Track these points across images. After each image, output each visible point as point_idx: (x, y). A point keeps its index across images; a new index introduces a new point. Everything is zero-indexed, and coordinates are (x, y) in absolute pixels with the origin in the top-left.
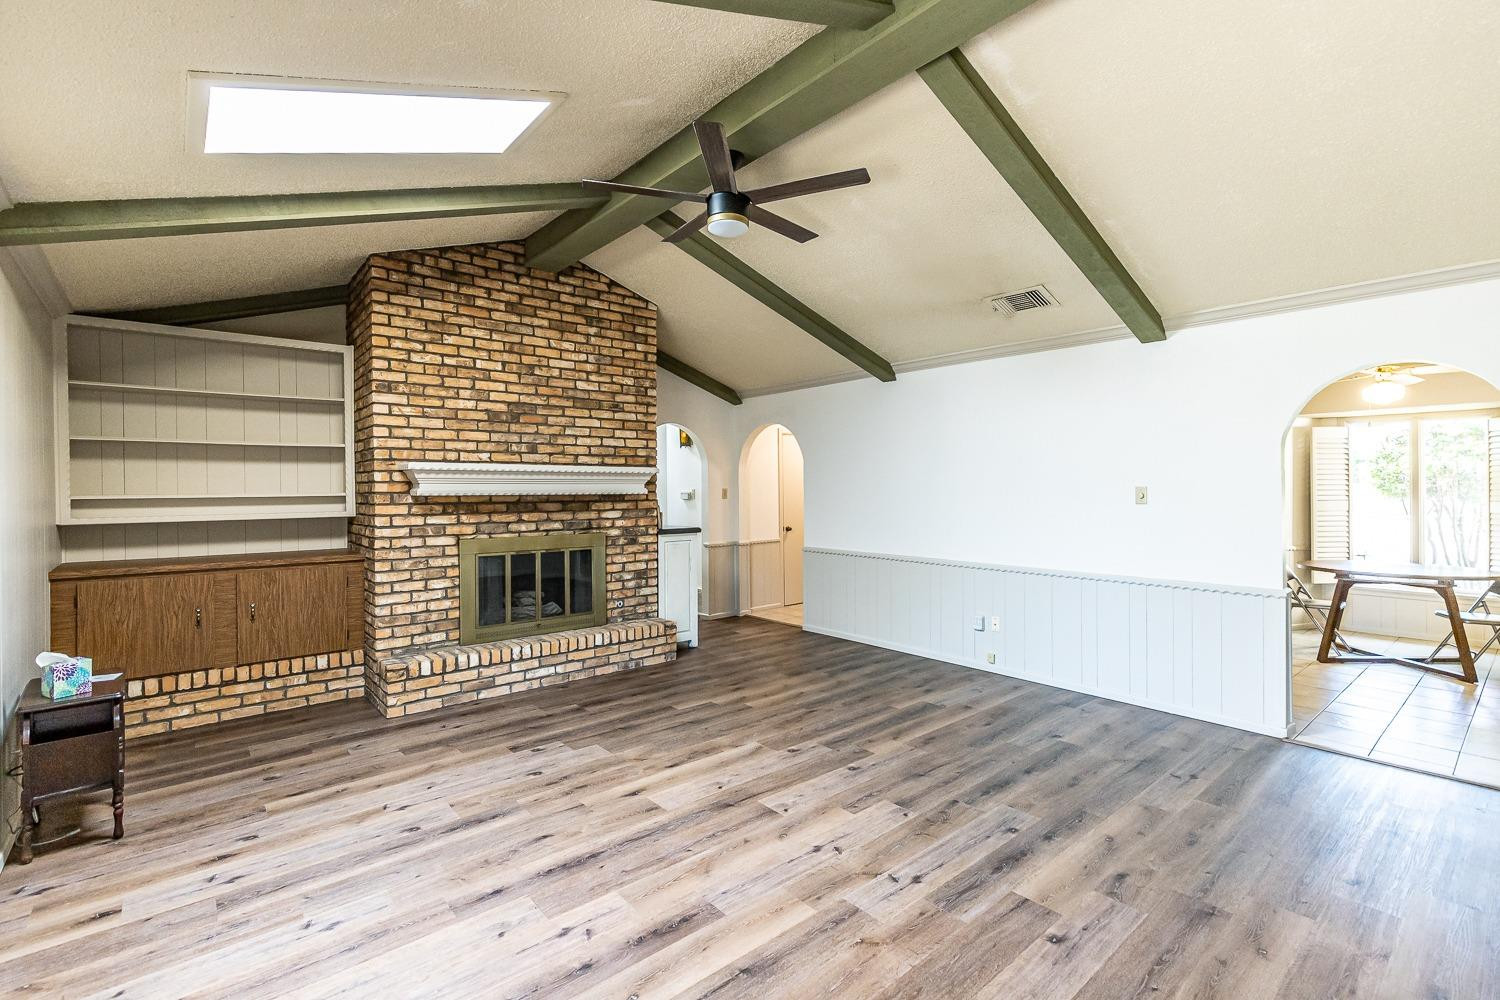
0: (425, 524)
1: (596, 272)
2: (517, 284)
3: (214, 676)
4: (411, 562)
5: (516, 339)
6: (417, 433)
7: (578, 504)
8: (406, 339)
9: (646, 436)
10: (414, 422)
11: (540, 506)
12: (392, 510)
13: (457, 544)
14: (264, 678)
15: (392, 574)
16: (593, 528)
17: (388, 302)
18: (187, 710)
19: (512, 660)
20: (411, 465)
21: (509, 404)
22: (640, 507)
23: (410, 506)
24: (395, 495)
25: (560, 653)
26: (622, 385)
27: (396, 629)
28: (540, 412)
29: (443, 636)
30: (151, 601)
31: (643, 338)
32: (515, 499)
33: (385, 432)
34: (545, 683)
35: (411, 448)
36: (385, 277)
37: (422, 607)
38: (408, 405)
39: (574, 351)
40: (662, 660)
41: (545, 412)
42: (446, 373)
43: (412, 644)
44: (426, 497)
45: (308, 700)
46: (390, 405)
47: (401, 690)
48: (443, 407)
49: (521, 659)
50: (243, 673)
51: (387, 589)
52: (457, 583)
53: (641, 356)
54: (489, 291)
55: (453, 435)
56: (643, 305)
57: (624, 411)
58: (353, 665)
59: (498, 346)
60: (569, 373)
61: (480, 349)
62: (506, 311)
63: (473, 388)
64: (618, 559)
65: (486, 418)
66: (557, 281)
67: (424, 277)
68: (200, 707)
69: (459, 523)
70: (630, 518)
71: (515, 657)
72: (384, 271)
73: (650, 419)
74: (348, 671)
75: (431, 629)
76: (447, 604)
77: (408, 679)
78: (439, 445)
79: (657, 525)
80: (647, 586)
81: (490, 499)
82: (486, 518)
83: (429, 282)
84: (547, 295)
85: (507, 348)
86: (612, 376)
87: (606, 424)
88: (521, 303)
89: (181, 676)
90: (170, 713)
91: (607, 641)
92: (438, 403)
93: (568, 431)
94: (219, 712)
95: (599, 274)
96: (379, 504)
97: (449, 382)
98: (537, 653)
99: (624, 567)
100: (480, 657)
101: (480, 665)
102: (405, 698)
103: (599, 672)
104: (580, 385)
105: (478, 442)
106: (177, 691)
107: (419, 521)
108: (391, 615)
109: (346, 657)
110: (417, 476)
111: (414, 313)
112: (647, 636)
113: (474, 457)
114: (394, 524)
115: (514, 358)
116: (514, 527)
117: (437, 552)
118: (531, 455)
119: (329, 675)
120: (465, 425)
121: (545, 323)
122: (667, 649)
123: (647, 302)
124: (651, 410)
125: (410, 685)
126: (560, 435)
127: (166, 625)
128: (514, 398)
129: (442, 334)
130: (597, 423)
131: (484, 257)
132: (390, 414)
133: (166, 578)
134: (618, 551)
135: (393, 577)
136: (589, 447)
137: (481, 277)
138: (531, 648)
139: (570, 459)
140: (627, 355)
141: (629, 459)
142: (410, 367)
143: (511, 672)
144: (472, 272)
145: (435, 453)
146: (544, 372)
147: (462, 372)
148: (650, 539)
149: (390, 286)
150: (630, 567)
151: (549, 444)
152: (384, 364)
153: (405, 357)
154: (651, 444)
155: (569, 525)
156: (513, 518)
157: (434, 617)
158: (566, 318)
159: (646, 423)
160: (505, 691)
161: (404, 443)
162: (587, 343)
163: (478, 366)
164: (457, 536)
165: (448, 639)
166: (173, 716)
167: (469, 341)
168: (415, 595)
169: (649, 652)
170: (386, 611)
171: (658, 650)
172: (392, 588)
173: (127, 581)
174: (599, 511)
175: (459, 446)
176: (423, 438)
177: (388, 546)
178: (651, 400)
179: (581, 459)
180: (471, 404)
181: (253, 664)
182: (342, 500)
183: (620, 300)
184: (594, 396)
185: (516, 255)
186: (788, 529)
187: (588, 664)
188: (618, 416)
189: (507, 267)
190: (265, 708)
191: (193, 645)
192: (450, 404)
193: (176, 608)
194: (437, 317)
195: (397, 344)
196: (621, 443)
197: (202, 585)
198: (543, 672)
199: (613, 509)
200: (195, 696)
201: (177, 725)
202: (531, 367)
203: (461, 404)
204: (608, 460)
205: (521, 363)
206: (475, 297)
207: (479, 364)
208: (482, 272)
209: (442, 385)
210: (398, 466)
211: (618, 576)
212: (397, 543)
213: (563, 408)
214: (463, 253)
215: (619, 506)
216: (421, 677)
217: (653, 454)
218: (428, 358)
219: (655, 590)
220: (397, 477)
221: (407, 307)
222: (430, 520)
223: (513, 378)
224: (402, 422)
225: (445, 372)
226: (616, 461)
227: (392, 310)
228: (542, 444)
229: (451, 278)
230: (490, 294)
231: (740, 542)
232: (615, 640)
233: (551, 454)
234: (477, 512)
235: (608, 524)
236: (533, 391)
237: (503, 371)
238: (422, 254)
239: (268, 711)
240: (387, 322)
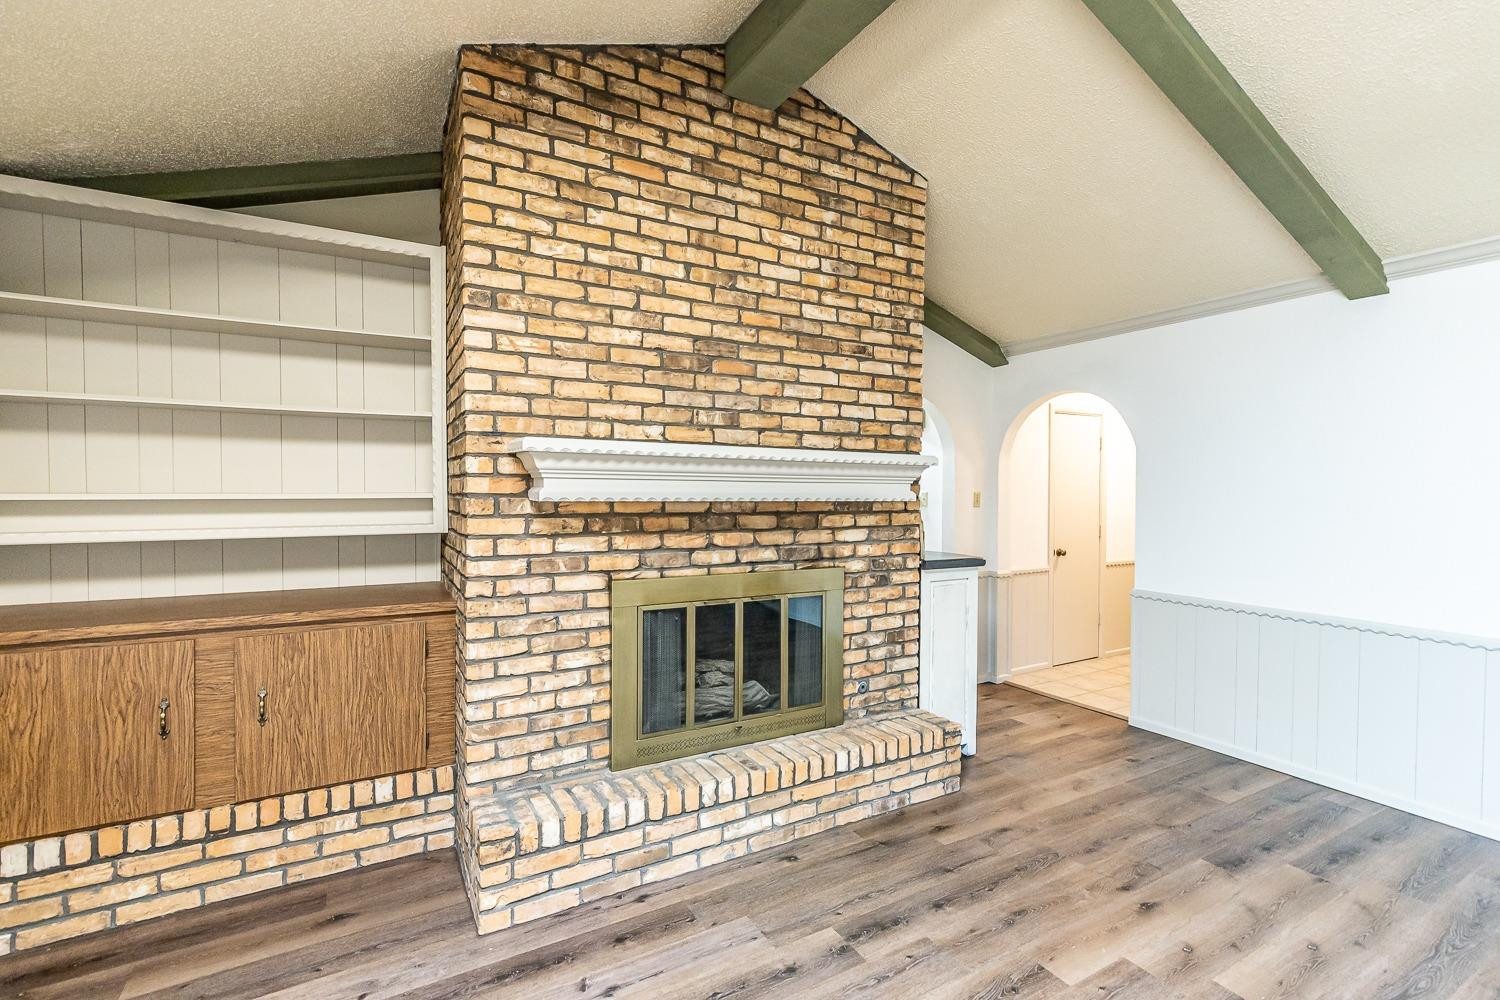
0: (554, 553)
1: (835, 114)
2: (711, 124)
3: (194, 824)
4: (529, 620)
5: (708, 223)
6: (542, 387)
7: (803, 517)
8: (523, 211)
9: (906, 402)
10: (537, 365)
11: (742, 520)
12: (497, 526)
13: (609, 588)
14: (283, 823)
15: (496, 643)
16: (823, 559)
17: (492, 141)
18: (144, 887)
19: (702, 807)
20: (527, 443)
21: (696, 339)
22: (894, 523)
23: (528, 518)
24: (503, 500)
25: (780, 789)
26: (872, 314)
27: (502, 744)
28: (745, 354)
29: (582, 753)
30: (76, 693)
31: (905, 236)
32: (702, 509)
33: (484, 382)
34: (756, 845)
35: (530, 414)
36: (487, 91)
37: (547, 702)
38: (527, 334)
39: (800, 252)
40: (938, 791)
41: (753, 356)
42: (591, 278)
43: (530, 770)
44: (556, 505)
45: (358, 857)
46: (495, 332)
47: (506, 879)
48: (585, 340)
49: (717, 804)
50: (246, 816)
51: (487, 671)
52: (606, 658)
53: (901, 266)
54: (664, 132)
55: (601, 391)
56: (906, 178)
57: (873, 359)
58: (436, 793)
59: (679, 235)
60: (792, 289)
61: (650, 238)
62: (692, 173)
63: (636, 308)
64: (860, 611)
65: (657, 362)
66: (775, 125)
67: (556, 98)
68: (168, 880)
69: (611, 549)
70: (879, 541)
71: (707, 801)
72: (485, 80)
73: (913, 373)
74: (426, 804)
75: (562, 741)
76: (589, 696)
77: (518, 856)
78: (578, 409)
79: (919, 554)
80: (903, 655)
81: (663, 508)
82: (655, 541)
83: (563, 109)
84: (759, 148)
85: (693, 240)
86: (857, 297)
87: (846, 381)
88: (716, 160)
89: (134, 826)
90: (113, 894)
91: (855, 764)
92: (577, 332)
93: (789, 391)
94: (201, 886)
95: (841, 118)
96: (473, 516)
97: (596, 295)
98: (742, 792)
99: (869, 625)
100: (646, 805)
101: (647, 820)
102: (512, 893)
103: (842, 819)
104: (809, 311)
105: (644, 405)
106: (125, 854)
107: (544, 546)
108: (495, 718)
109: (425, 781)
110: (539, 464)
111: (538, 164)
112: (916, 751)
113: (638, 431)
114: (501, 551)
115: (704, 258)
116: (700, 557)
117: (574, 602)
118: (729, 431)
119: (396, 812)
120: (623, 375)
121: (756, 198)
122: (947, 771)
123: (913, 172)
124: (915, 358)
125: (523, 867)
126: (775, 397)
127: (103, 734)
128: (703, 329)
129: (586, 206)
130: (832, 379)
131: (657, 70)
132: (494, 349)
133: (104, 649)
134: (861, 596)
135: (498, 649)
136: (820, 419)
137: (652, 108)
138: (733, 781)
139: (791, 439)
140: (882, 263)
141: (880, 441)
142: (530, 265)
143: (698, 830)
144: (637, 96)
145: (570, 422)
146: (752, 285)
147: (619, 279)
148: (909, 577)
149: (495, 111)
150: (878, 624)
151: (759, 412)
152: (484, 256)
153: (521, 244)
154: (915, 417)
155: (788, 554)
156: (699, 541)
157: (568, 719)
158: (788, 191)
159: (907, 380)
160: (688, 864)
161: (519, 405)
162: (820, 239)
163: (646, 268)
164: (608, 573)
165: (590, 759)
166: (118, 899)
167: (630, 224)
168: (535, 681)
169: (919, 779)
170: (485, 712)
171: (934, 775)
172: (496, 668)
173: (29, 655)
174: (833, 530)
175: (613, 411)
176: (551, 396)
177: (489, 593)
178: (915, 343)
179: (808, 440)
180: (633, 338)
181: (264, 798)
182: (427, 504)
183: (871, 166)
184: (828, 330)
185: (710, 72)
186: (1059, 553)
187: (825, 805)
188: (866, 367)
189: (695, 93)
190: (284, 876)
191: (154, 769)
192: (598, 334)
193: (123, 704)
194: (577, 174)
195: (507, 219)
196: (868, 414)
197: (172, 661)
198: (752, 825)
199: (855, 526)
200: (158, 861)
201: (125, 915)
202: (732, 275)
203: (616, 336)
204: (848, 442)
205: (715, 268)
206: (641, 142)
207: (648, 265)
208: (652, 98)
209: (585, 300)
210: (507, 445)
211: (859, 640)
212: (507, 589)
213: (781, 349)
214: (623, 60)
215: (864, 520)
216: (541, 850)
217: (916, 433)
218: (560, 250)
219: (914, 662)
220: (506, 466)
221: (525, 152)
222: (564, 545)
223: (703, 293)
224: (514, 364)
225: (589, 275)
226: (860, 445)
227: (500, 155)
228: (747, 411)
229: (603, 105)
230: (665, 140)
231: (1000, 572)
232: (868, 762)
233: (761, 431)
234: (641, 531)
235: (847, 551)
236: (734, 318)
237: (686, 280)
238: (552, 54)
239: (290, 881)
240: (489, 178)
